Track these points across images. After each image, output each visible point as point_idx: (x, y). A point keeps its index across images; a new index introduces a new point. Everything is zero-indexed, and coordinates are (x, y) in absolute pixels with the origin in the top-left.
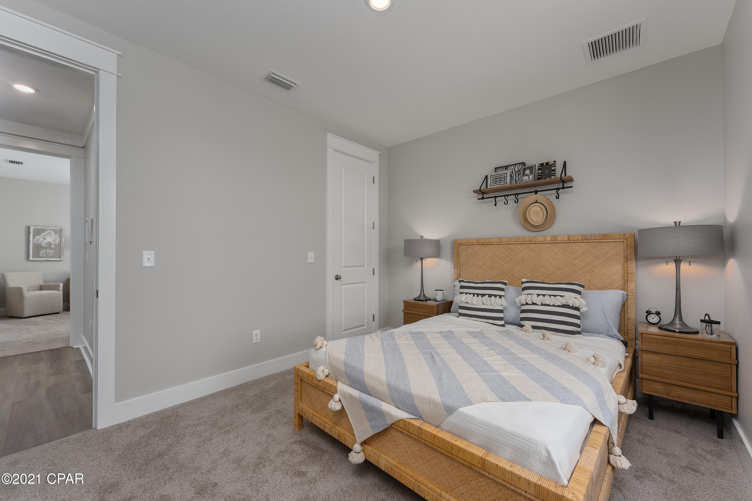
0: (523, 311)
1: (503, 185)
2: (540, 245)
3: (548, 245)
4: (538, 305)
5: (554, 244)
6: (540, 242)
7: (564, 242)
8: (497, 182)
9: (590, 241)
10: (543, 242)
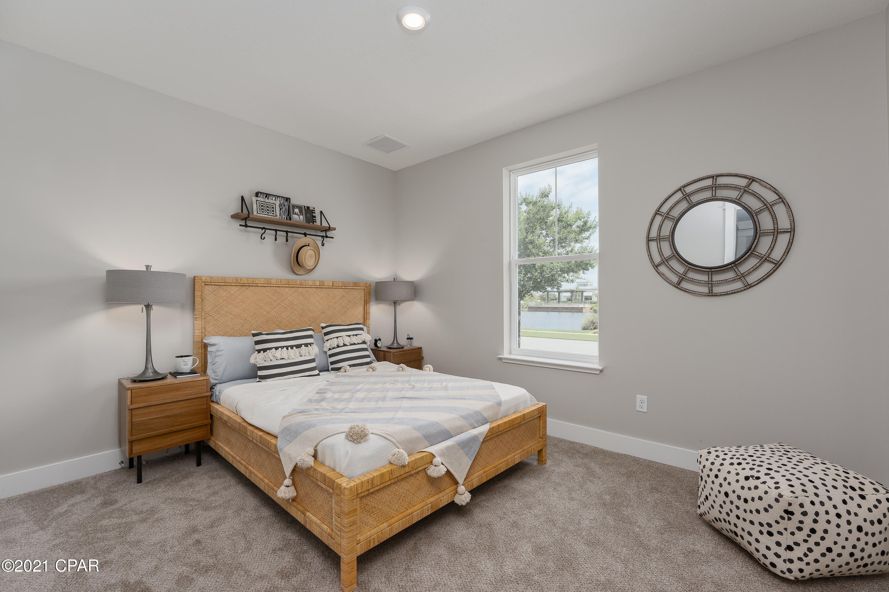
0: (331, 356)
1: (272, 217)
2: (308, 289)
3: (315, 289)
4: (348, 346)
5: (321, 289)
6: (309, 286)
7: (329, 287)
8: (265, 210)
9: (347, 287)
10: (312, 287)
